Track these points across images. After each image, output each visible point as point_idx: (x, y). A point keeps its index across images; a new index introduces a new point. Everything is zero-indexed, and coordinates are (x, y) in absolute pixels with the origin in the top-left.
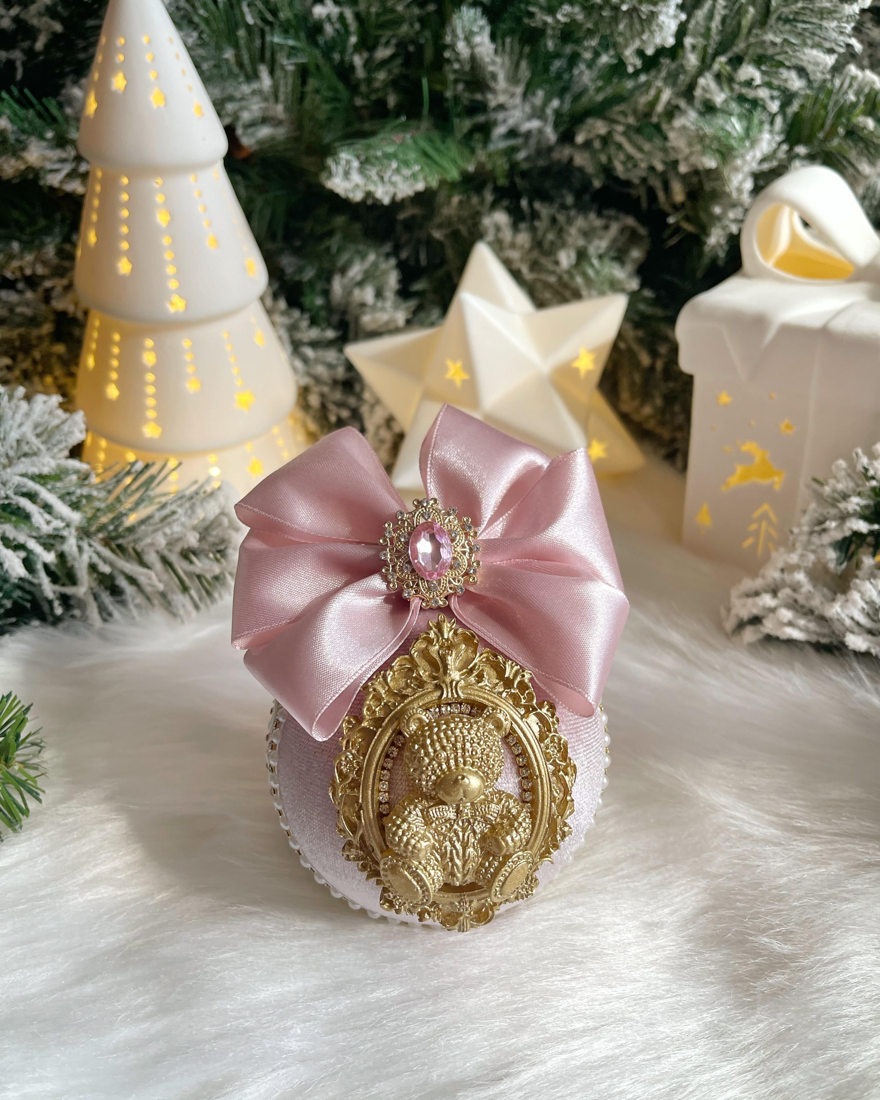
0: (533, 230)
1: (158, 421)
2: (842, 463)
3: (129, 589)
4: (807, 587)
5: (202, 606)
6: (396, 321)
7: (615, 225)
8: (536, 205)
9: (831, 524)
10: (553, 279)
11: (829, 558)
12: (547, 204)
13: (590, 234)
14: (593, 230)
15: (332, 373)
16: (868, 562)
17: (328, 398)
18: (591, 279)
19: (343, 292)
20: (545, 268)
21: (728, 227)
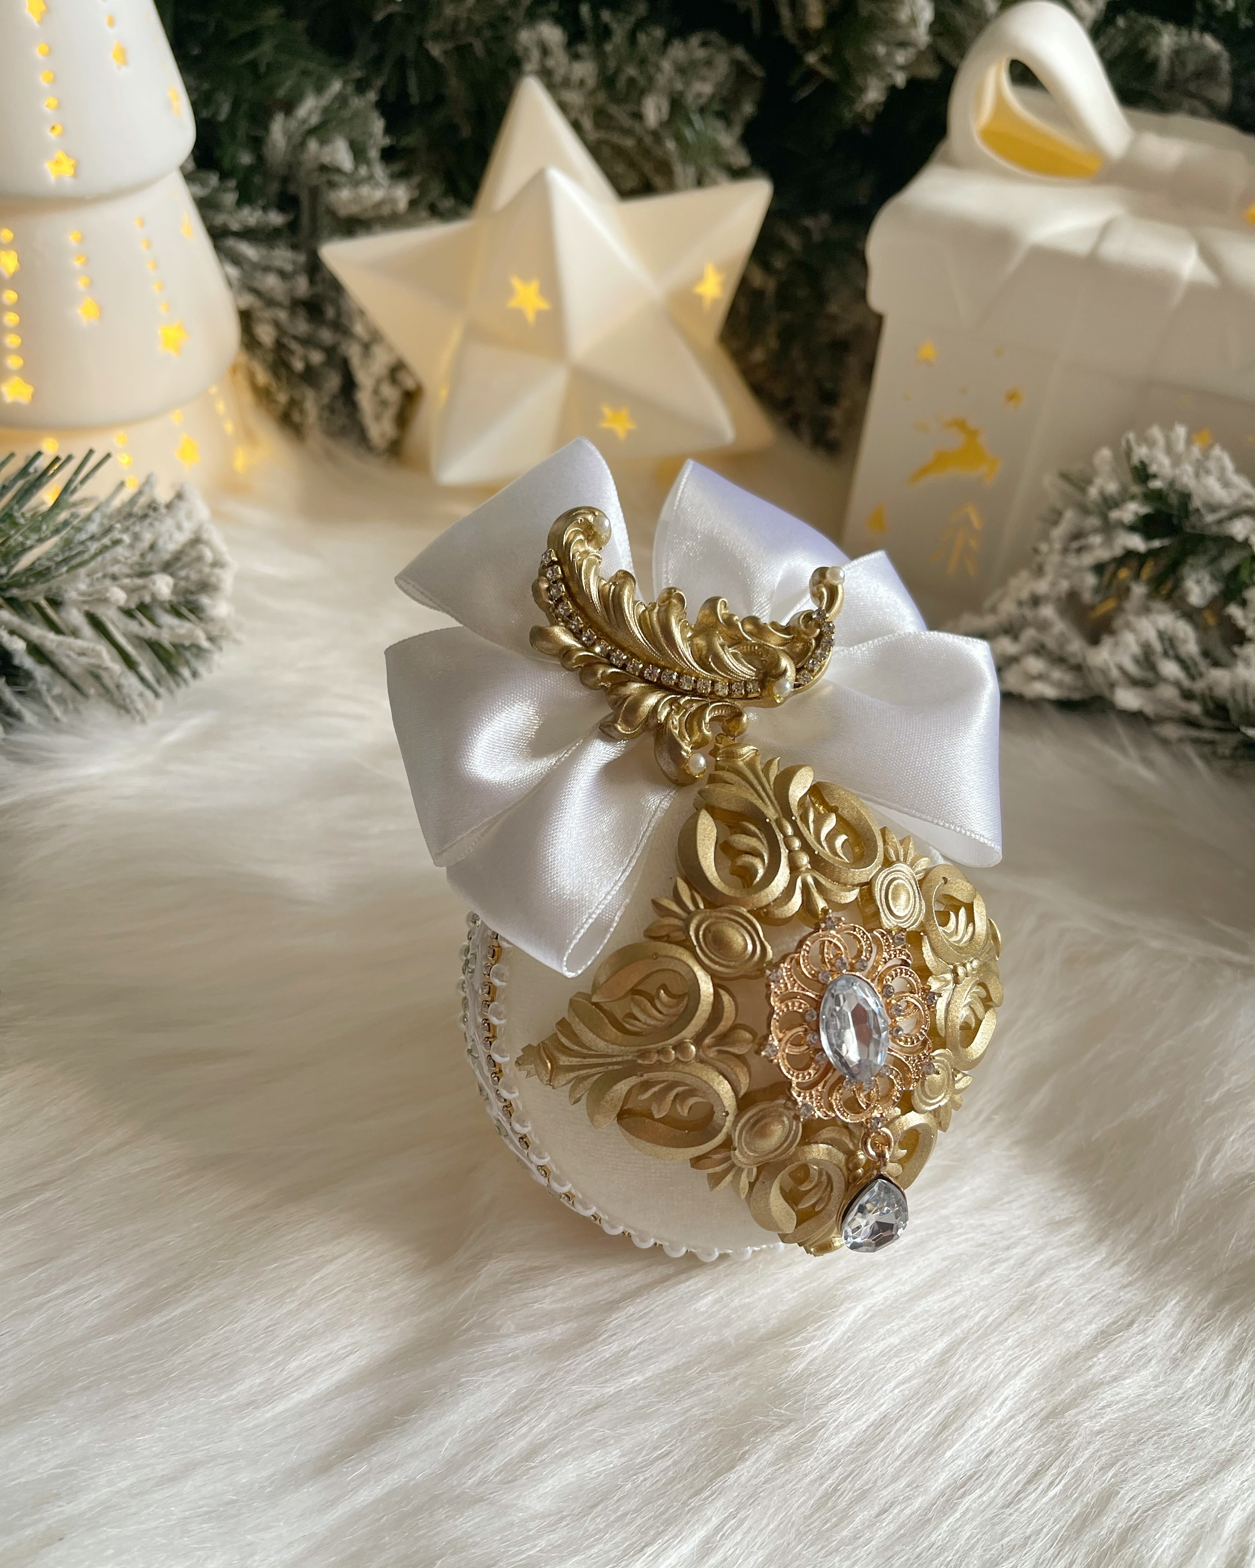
0: (600, 57)
1: (27, 373)
2: (1106, 453)
3: (41, 673)
4: (1060, 626)
5: (161, 690)
6: (393, 201)
7: (721, 58)
8: (605, 15)
9: (1095, 540)
10: (630, 143)
11: (1086, 585)
12: (620, 15)
13: (689, 72)
14: (692, 65)
15: (288, 286)
16: (1138, 590)
17: (284, 333)
18: (687, 145)
19: (287, 144)
20: (616, 124)
21: (890, 76)
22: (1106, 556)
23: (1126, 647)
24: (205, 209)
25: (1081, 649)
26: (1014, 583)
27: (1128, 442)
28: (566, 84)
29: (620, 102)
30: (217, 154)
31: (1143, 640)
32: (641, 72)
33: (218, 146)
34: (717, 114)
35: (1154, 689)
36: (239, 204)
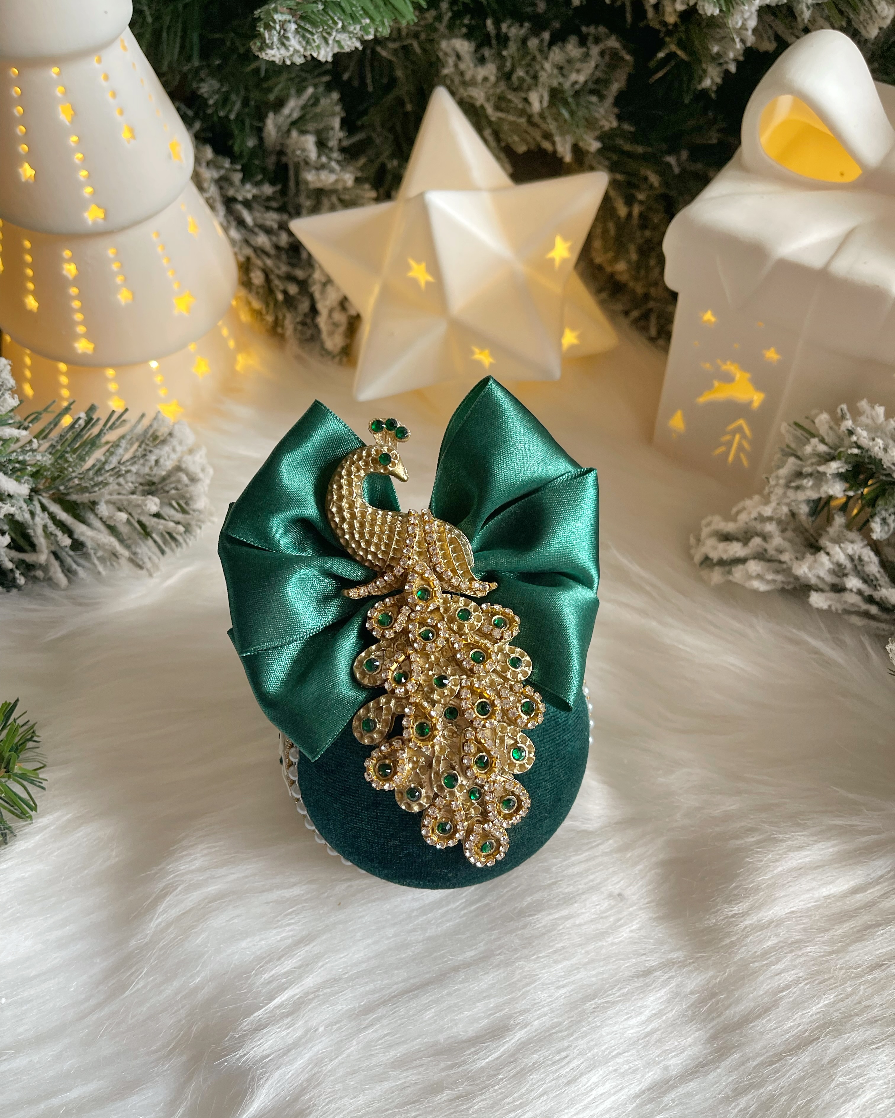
0: (500, 60)
1: (89, 336)
2: (824, 417)
5: (166, 549)
6: (344, 181)
7: (595, 50)
8: (504, 27)
9: (808, 483)
10: (522, 120)
11: (802, 511)
12: (517, 24)
13: (567, 66)
14: (570, 61)
15: (274, 239)
16: (839, 520)
17: (272, 271)
18: (565, 121)
19: (278, 132)
20: (512, 105)
21: (726, 63)
22: (815, 496)
23: (822, 564)
24: (222, 182)
25: (791, 560)
26: (748, 502)
27: (842, 410)
28: (473, 83)
29: (515, 90)
30: (230, 143)
31: (835, 561)
32: (527, 72)
33: (230, 135)
34: (592, 92)
35: (842, 594)
36: (243, 181)
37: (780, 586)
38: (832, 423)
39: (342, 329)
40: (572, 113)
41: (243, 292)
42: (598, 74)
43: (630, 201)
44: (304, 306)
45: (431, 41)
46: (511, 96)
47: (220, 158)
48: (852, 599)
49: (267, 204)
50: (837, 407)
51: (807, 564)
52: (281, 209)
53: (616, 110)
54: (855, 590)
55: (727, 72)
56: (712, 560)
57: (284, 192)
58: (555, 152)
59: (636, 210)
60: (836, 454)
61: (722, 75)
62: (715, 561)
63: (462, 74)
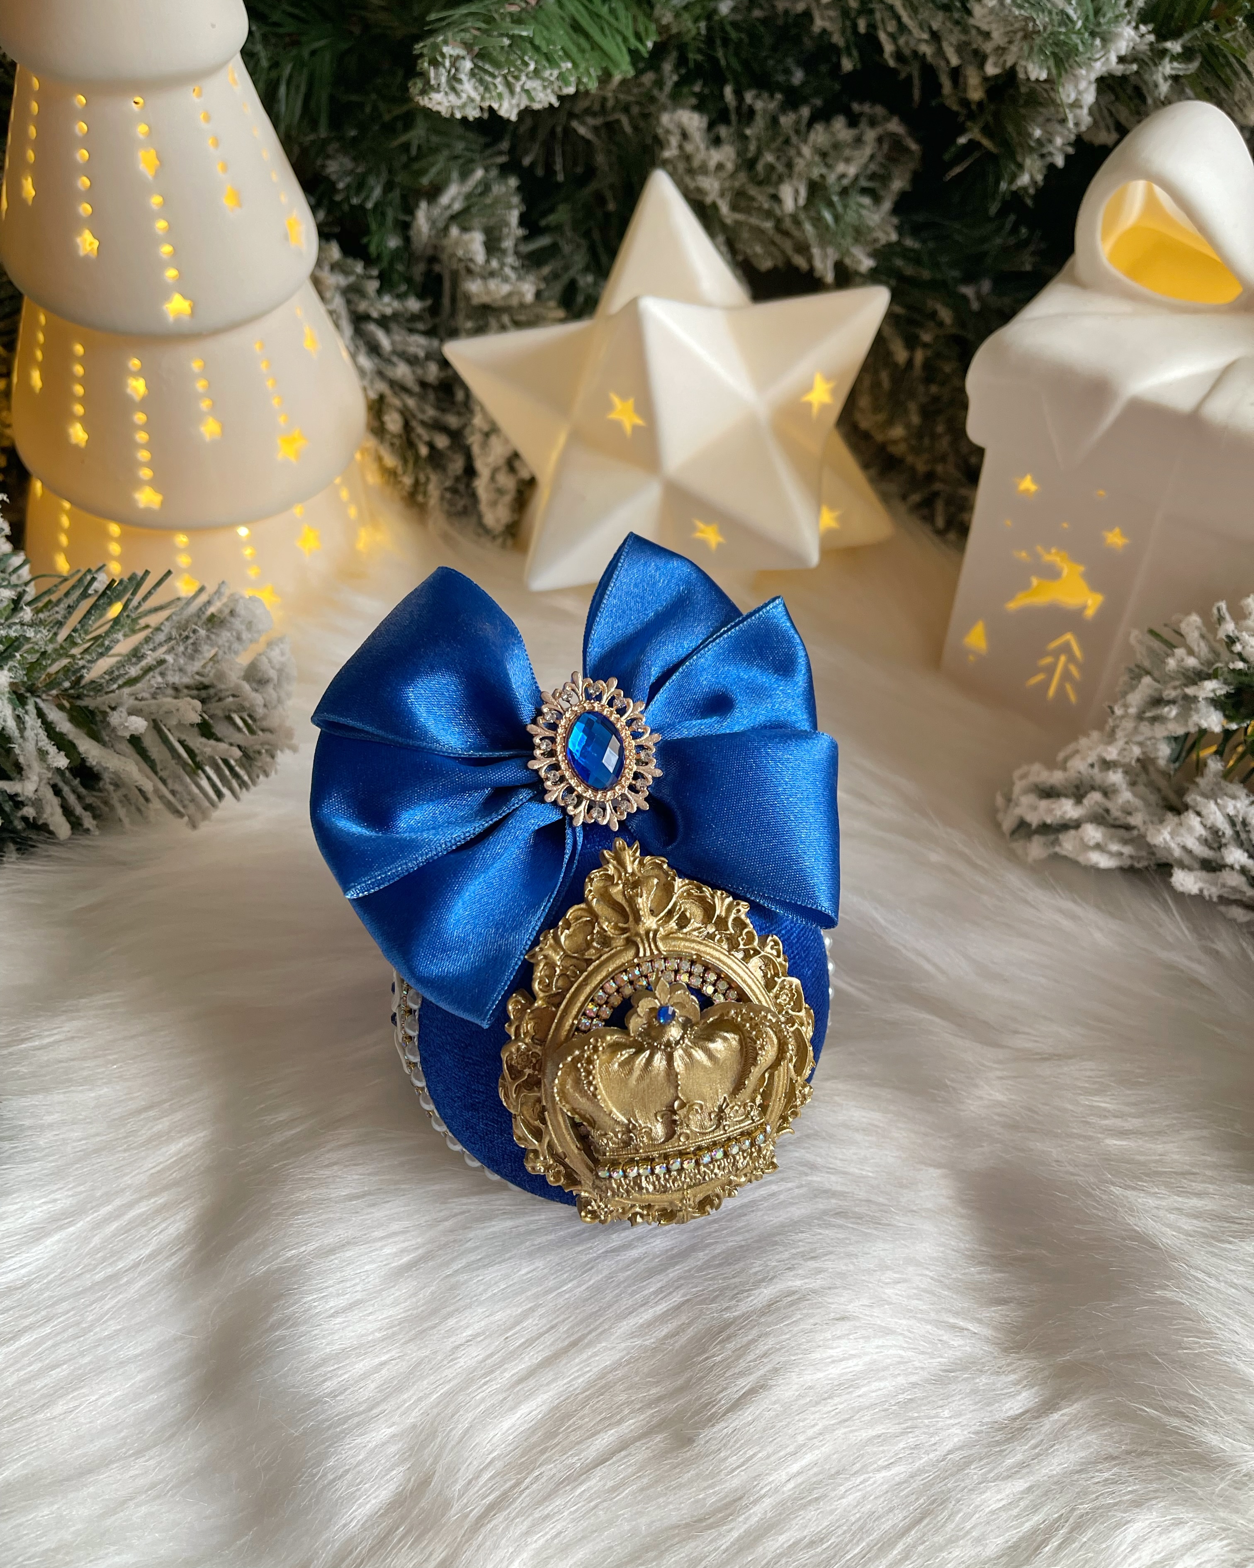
0: (741, 141)
1: (156, 484)
2: (1195, 619)
6: (521, 295)
7: (870, 135)
8: (749, 97)
9: (1172, 712)
10: (768, 225)
11: (1160, 754)
12: (766, 95)
13: (832, 153)
14: (837, 146)
15: (419, 371)
16: (1215, 766)
17: (414, 416)
18: (827, 227)
19: (430, 230)
20: (755, 205)
21: (1051, 154)
22: (1180, 731)
23: (1190, 829)
24: (352, 292)
25: (1145, 823)
26: (1083, 742)
27: (1219, 610)
28: (703, 170)
29: (760, 183)
30: (365, 240)
31: (1209, 825)
32: (778, 158)
33: (366, 231)
34: (864, 191)
35: (1218, 873)
36: (380, 292)
37: (1127, 863)
38: (1204, 630)
39: (508, 498)
40: (837, 218)
41: (371, 442)
42: (873, 167)
43: (911, 342)
44: (457, 465)
45: (646, 116)
46: (753, 191)
47: (350, 261)
48: (1234, 880)
49: (410, 325)
50: (1213, 605)
51: (1169, 829)
52: (430, 333)
53: (895, 221)
54: (1237, 867)
55: (1052, 167)
56: (1029, 825)
57: (434, 310)
58: (812, 269)
59: (919, 356)
60: (1211, 671)
61: (1044, 172)
62: (1034, 826)
63: (688, 158)
